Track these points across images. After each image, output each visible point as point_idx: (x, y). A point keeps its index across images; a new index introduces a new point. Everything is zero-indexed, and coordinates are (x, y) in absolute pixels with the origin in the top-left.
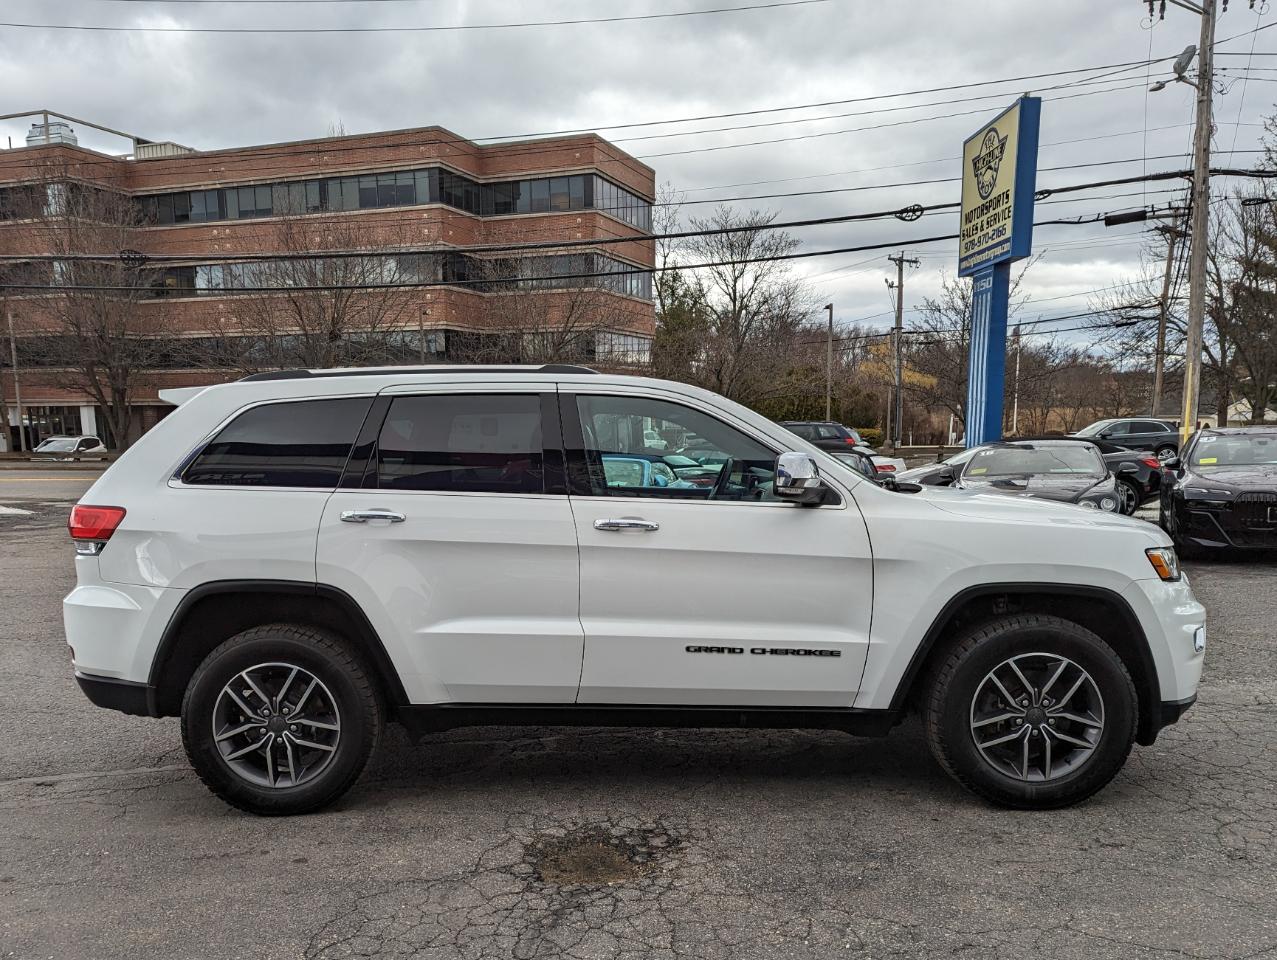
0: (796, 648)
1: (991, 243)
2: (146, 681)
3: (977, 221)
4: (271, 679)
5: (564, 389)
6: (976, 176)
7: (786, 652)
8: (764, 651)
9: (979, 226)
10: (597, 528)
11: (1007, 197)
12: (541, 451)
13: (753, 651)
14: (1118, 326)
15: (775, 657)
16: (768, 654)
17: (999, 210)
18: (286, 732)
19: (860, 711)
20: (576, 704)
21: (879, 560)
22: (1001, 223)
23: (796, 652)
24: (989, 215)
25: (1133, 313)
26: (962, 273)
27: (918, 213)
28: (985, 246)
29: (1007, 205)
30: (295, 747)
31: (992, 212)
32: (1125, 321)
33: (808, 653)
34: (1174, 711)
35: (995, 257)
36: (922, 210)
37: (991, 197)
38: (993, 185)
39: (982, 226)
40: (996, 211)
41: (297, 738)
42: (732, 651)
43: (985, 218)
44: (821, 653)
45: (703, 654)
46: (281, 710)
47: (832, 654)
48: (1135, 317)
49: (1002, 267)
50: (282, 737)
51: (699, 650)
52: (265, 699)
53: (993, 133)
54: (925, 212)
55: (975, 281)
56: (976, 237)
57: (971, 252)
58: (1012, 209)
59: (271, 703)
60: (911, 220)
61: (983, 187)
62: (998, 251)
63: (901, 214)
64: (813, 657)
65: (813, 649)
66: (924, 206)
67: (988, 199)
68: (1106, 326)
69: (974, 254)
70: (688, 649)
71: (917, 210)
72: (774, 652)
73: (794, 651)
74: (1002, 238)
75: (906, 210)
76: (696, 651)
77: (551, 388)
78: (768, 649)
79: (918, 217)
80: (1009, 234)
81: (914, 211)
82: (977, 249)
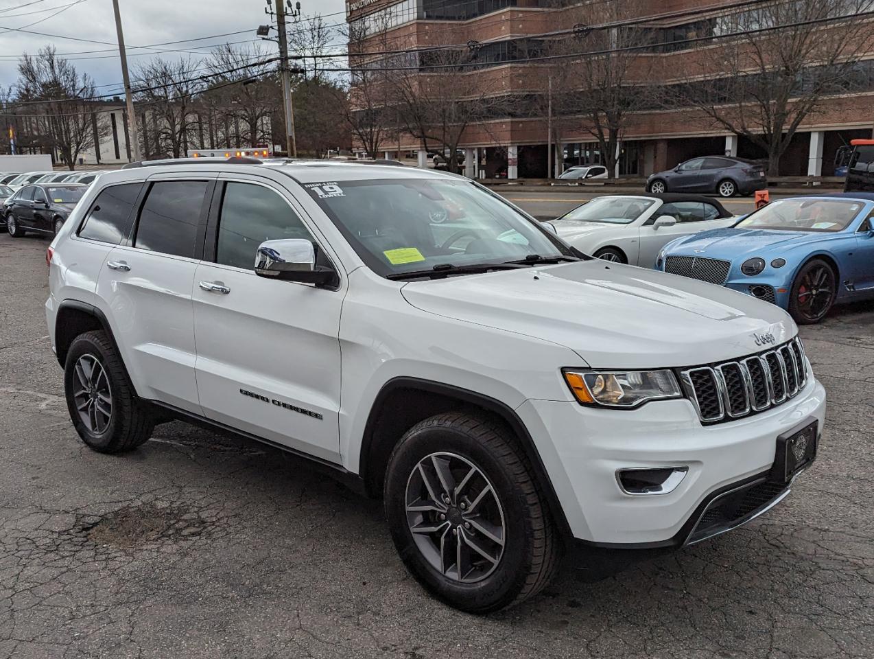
10: (201, 287)
20: (206, 418)
21: (342, 340)
42: (263, 398)
47: (316, 416)
72: (284, 405)
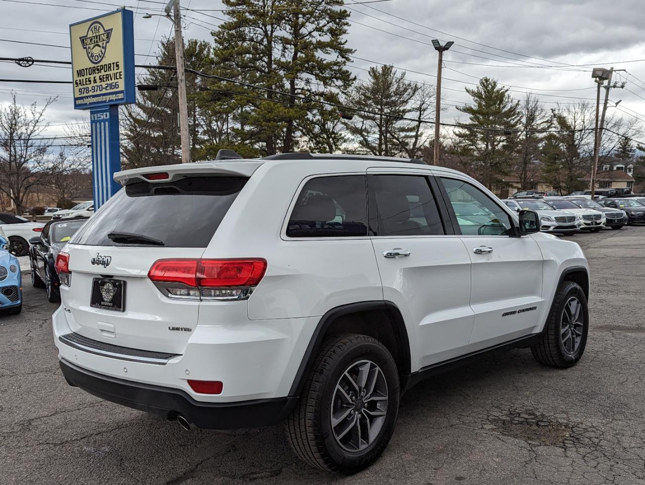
3: (89, 76)
6: (85, 48)
9: (92, 79)
11: (118, 65)
17: (110, 72)
22: (114, 81)
24: (101, 74)
26: (78, 107)
27: (30, 63)
28: (99, 92)
29: (118, 71)
31: (104, 73)
35: (110, 101)
36: (33, 61)
37: (102, 63)
38: (102, 56)
39: (95, 80)
40: (108, 73)
43: (97, 75)
49: (114, 108)
53: (98, 25)
54: (35, 63)
55: (92, 113)
56: (90, 86)
58: (123, 74)
60: (25, 66)
61: (92, 56)
62: (113, 97)
63: (19, 61)
66: (34, 59)
67: (99, 64)
69: (90, 96)
71: (30, 61)
74: (116, 90)
75: (23, 60)
79: (30, 65)
80: (123, 88)
81: (28, 61)
82: (91, 94)
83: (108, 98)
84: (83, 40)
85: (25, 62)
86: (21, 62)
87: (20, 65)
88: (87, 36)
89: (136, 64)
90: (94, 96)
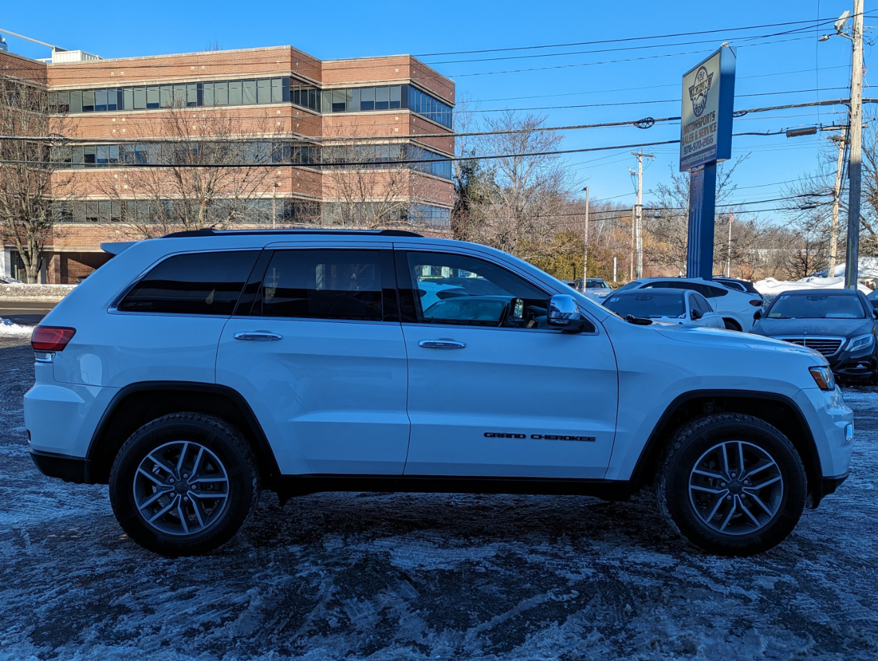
0: (564, 435)
1: (702, 148)
2: (85, 456)
3: (693, 132)
4: (170, 456)
5: (398, 247)
6: (692, 99)
7: (557, 438)
8: (540, 437)
9: (694, 135)
10: (421, 346)
11: (714, 115)
12: (381, 290)
13: (532, 437)
14: (802, 209)
15: (548, 441)
16: (543, 439)
17: (708, 125)
18: (189, 491)
19: (610, 482)
20: (403, 476)
21: (622, 372)
22: (710, 135)
23: (563, 438)
24: (701, 128)
25: (814, 199)
26: (682, 169)
27: (651, 123)
28: (699, 150)
29: (714, 122)
30: (198, 500)
31: (703, 126)
32: (808, 205)
33: (572, 438)
34: (832, 484)
35: (706, 158)
36: (653, 121)
37: (702, 115)
38: (703, 107)
39: (696, 136)
40: (706, 126)
41: (198, 494)
43: (698, 130)
44: (581, 439)
45: (497, 438)
46: (182, 476)
48: (815, 203)
49: (711, 166)
50: (187, 496)
51: (494, 435)
52: (168, 470)
53: (703, 70)
54: (656, 123)
55: (692, 174)
56: (692, 143)
57: (689, 154)
58: (717, 125)
59: (174, 472)
60: (646, 128)
61: (696, 108)
62: (708, 154)
63: (638, 124)
64: (575, 442)
65: (576, 436)
66: (655, 118)
67: (700, 117)
68: (794, 208)
69: (691, 156)
70: (486, 435)
71: (650, 121)
72: (547, 437)
73: (562, 437)
74: (711, 145)
75: (643, 121)
76: (491, 436)
77: (389, 247)
78: (543, 435)
79: (651, 126)
80: (715, 142)
81: (648, 122)
82: (693, 152)
83: (702, 156)
84: (691, 90)
85: (645, 124)
86: (640, 124)
87: (640, 127)
88: (693, 86)
89: (734, 111)
90: (694, 155)
